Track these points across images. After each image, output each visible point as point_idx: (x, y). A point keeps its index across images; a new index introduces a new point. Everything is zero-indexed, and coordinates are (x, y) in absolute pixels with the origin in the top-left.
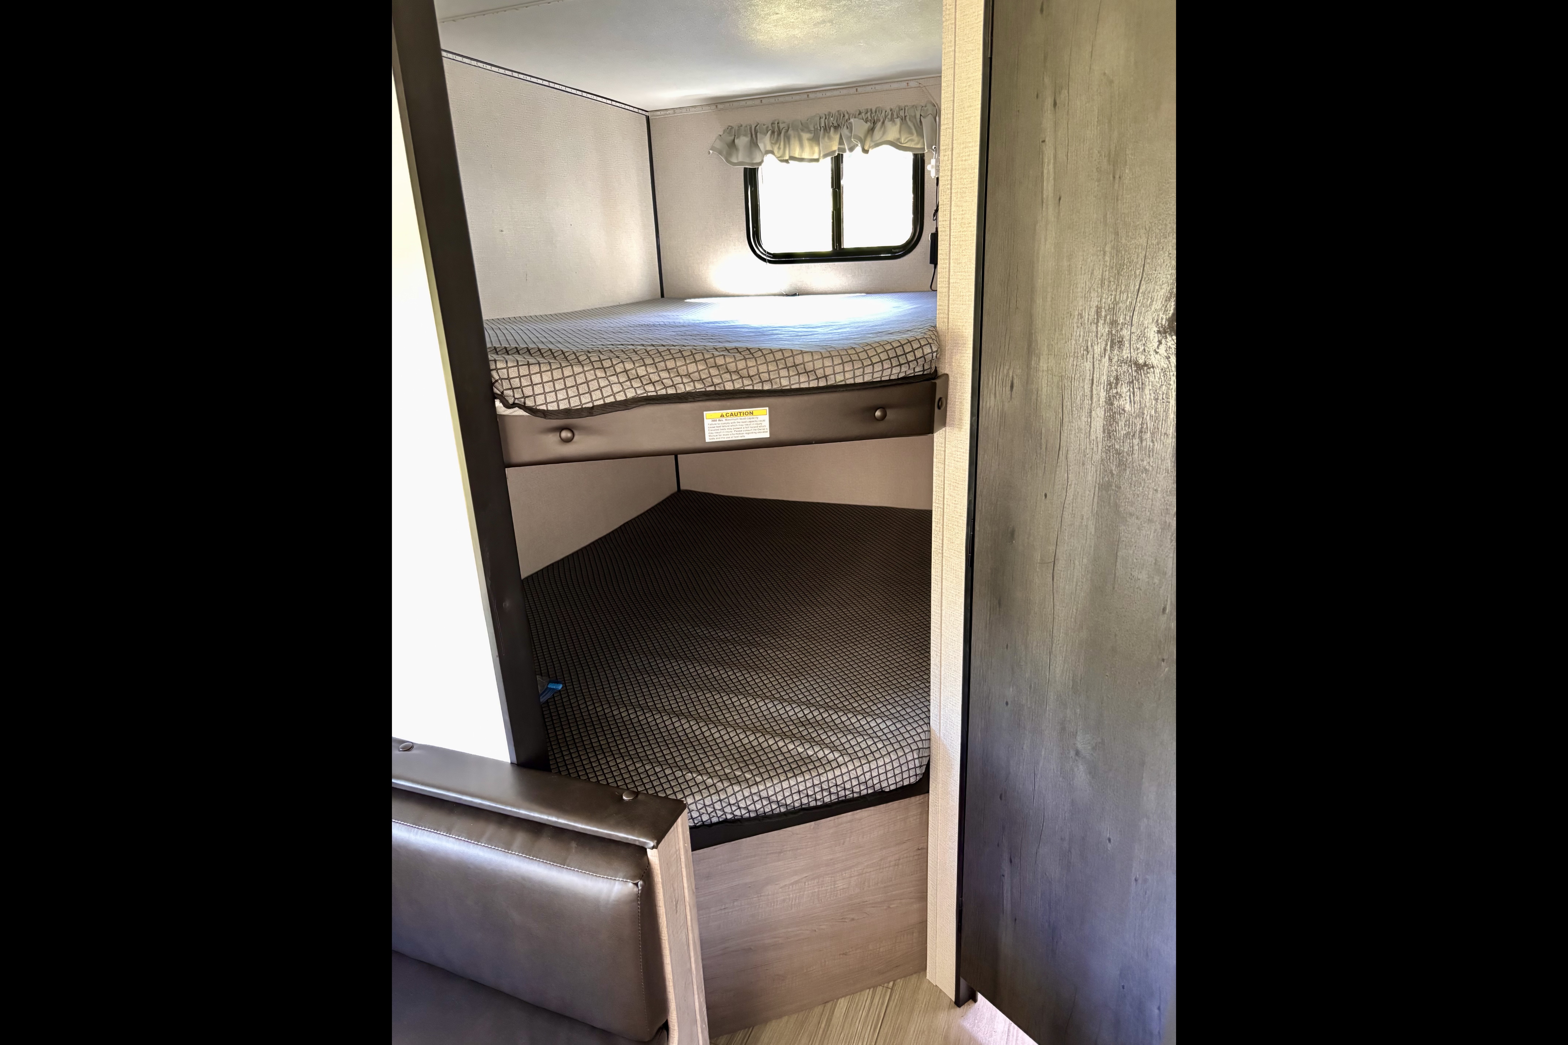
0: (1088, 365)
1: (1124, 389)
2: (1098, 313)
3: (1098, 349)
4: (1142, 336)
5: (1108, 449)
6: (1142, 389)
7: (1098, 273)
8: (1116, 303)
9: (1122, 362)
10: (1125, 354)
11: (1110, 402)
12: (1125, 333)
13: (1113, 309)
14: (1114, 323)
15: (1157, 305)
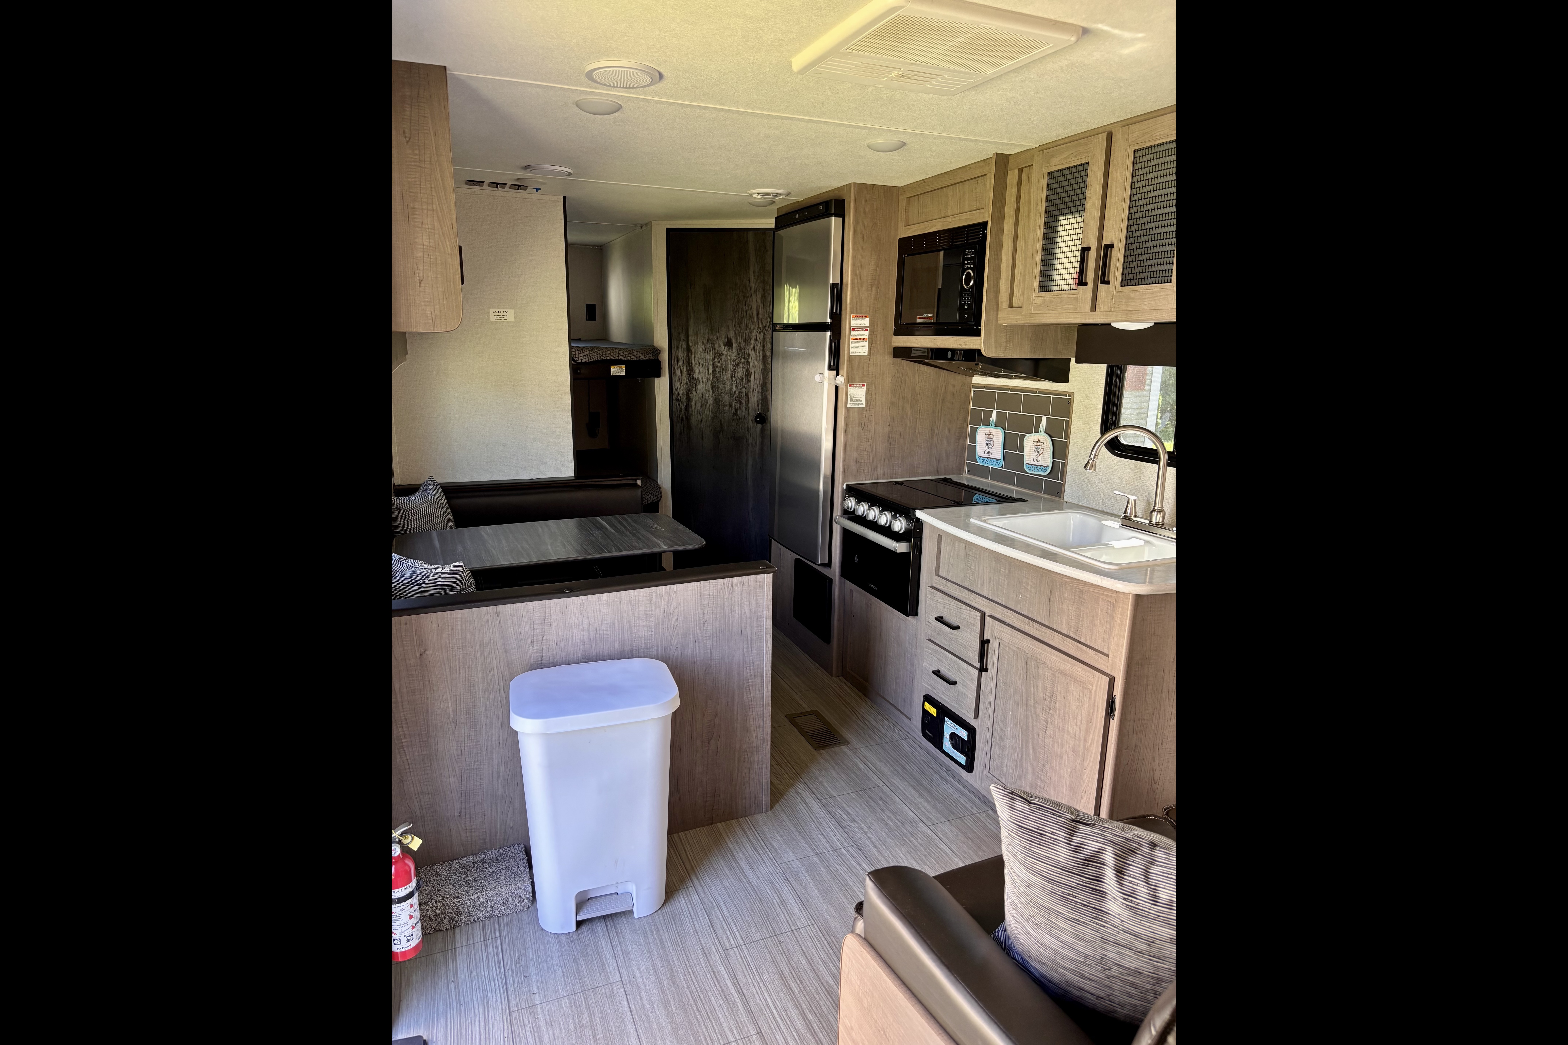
0: (706, 355)
1: (717, 360)
2: (708, 340)
3: (709, 350)
4: (720, 347)
5: (714, 377)
6: (721, 360)
7: (707, 331)
8: (712, 339)
9: (715, 353)
10: (716, 351)
11: (713, 364)
12: (716, 346)
13: (712, 340)
14: (712, 344)
15: (723, 339)
